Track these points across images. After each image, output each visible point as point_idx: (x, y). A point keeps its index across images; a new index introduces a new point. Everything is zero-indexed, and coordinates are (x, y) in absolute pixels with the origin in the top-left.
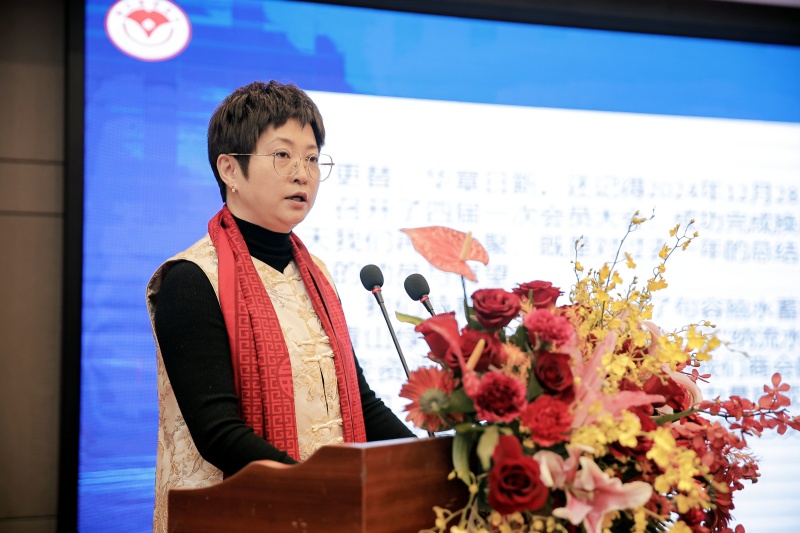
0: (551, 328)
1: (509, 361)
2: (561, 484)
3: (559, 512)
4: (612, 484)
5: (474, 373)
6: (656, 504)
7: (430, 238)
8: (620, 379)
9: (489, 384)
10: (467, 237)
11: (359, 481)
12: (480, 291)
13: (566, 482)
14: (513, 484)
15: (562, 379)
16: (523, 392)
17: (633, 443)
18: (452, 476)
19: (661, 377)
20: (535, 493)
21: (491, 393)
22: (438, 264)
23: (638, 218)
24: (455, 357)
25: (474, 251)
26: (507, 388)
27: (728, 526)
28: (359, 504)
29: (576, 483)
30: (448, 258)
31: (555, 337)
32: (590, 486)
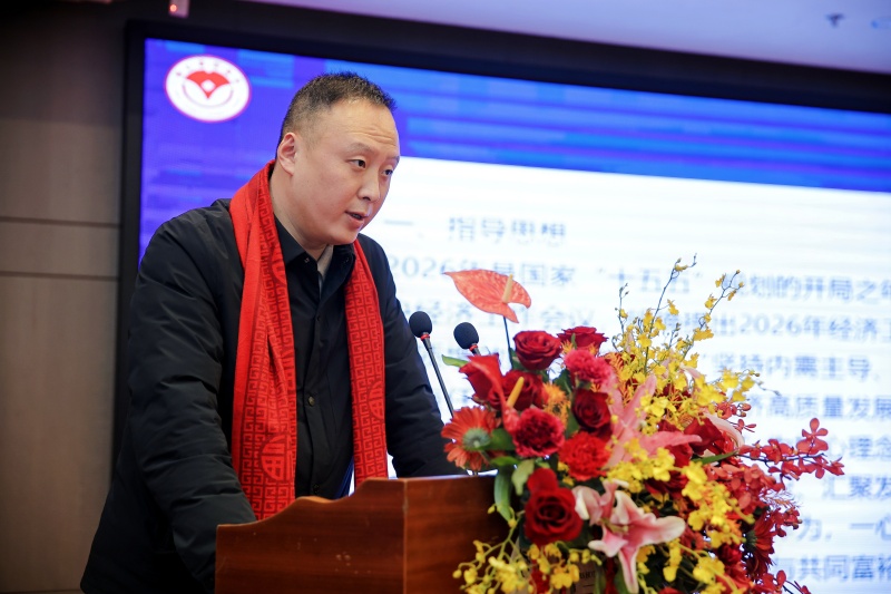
0: (589, 367)
1: (549, 401)
2: (597, 518)
3: (594, 544)
4: (647, 519)
5: (514, 410)
6: (689, 539)
7: (473, 281)
8: (659, 420)
9: (527, 420)
10: (509, 280)
11: (401, 513)
12: (522, 333)
13: (603, 517)
14: (549, 515)
15: (599, 417)
16: (561, 429)
17: (666, 478)
18: (491, 510)
19: (698, 418)
20: (569, 523)
21: (529, 429)
22: (481, 305)
23: (681, 265)
24: (497, 395)
25: (516, 294)
26: (545, 424)
27: (769, 572)
28: (401, 536)
29: (613, 519)
30: (490, 300)
31: (592, 376)
32: (625, 520)
